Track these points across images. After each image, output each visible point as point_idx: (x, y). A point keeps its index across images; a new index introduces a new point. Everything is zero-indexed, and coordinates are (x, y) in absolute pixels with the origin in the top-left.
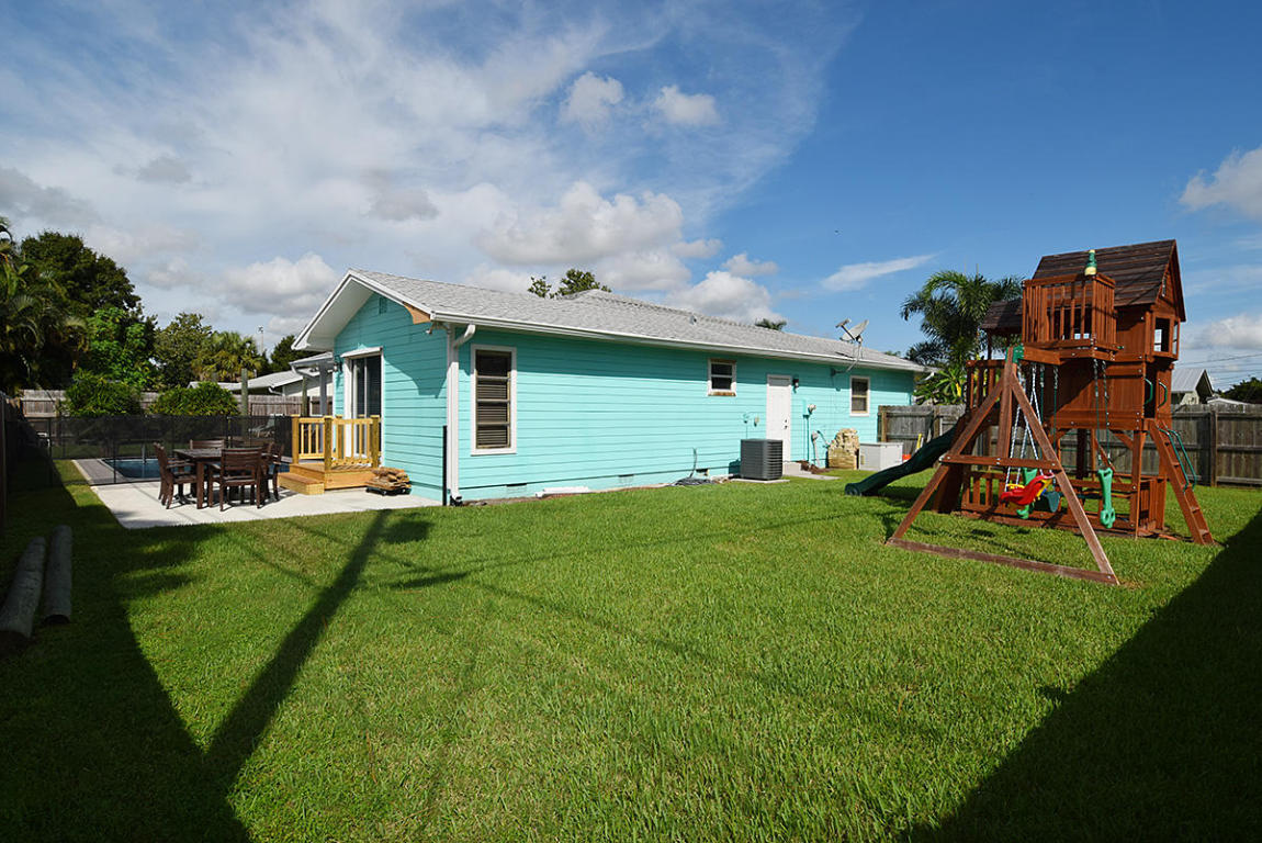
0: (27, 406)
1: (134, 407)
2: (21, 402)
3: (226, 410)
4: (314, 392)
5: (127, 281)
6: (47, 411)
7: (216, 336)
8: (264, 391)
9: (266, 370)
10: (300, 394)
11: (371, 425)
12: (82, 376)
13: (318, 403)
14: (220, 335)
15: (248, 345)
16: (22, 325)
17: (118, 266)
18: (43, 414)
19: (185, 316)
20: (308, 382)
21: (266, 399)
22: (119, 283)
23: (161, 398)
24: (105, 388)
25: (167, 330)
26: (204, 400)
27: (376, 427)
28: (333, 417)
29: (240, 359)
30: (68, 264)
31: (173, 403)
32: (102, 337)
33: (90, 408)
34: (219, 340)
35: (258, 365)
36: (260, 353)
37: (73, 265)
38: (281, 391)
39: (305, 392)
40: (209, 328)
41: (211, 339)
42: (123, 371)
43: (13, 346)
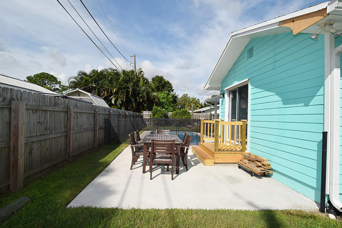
0: (144, 115)
1: (166, 116)
2: (143, 114)
3: (188, 117)
4: (213, 113)
5: (172, 86)
6: (148, 117)
7: (191, 99)
8: (200, 112)
9: (202, 107)
10: (209, 113)
11: (241, 126)
12: (155, 107)
13: (214, 116)
14: (192, 99)
15: (198, 101)
16: (143, 94)
17: (170, 82)
18: (147, 117)
19: (184, 94)
20: (211, 110)
21: (199, 114)
22: (170, 86)
23: (172, 114)
24: (160, 111)
25: (181, 98)
26: (183, 114)
27: (244, 127)
28: (219, 120)
29: (196, 104)
30: (160, 82)
31: (175, 115)
32: (163, 98)
33: (156, 116)
34: (191, 100)
35: (200, 106)
36: (200, 103)
37: (161, 83)
38: (204, 112)
39: (211, 113)
40: (189, 97)
41: (189, 100)
42: (168, 107)
43: (141, 100)
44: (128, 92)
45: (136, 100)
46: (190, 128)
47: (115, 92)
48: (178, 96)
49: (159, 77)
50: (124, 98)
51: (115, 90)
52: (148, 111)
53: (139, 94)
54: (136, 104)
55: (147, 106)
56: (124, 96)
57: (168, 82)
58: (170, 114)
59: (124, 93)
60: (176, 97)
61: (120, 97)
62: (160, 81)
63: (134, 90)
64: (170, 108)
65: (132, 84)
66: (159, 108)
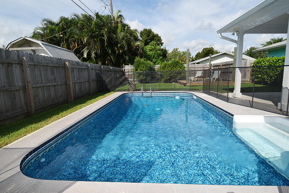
0: (126, 71)
1: (152, 69)
2: (124, 69)
3: (181, 70)
5: (161, 39)
6: (131, 72)
12: (137, 59)
14: (183, 52)
15: (189, 55)
16: (122, 44)
17: (159, 36)
19: (175, 49)
21: (195, 66)
22: (159, 40)
23: (160, 67)
24: (143, 63)
25: (171, 53)
26: (173, 66)
31: (164, 68)
32: (150, 50)
33: (139, 71)
34: (182, 54)
36: (192, 56)
37: (149, 36)
38: (199, 64)
39: (210, 63)
40: (180, 51)
41: (180, 54)
42: (156, 60)
43: (121, 51)
44: (102, 41)
45: (114, 52)
46: (185, 85)
47: (86, 41)
48: (168, 51)
49: (147, 30)
50: (98, 50)
51: (85, 40)
52: (131, 65)
53: (117, 43)
54: (115, 56)
55: (129, 59)
56: (97, 46)
57: (157, 35)
58: (157, 67)
59: (98, 42)
60: (166, 51)
61: (92, 48)
62: (148, 34)
63: (109, 38)
64: (159, 61)
65: (106, 30)
66: (142, 60)
